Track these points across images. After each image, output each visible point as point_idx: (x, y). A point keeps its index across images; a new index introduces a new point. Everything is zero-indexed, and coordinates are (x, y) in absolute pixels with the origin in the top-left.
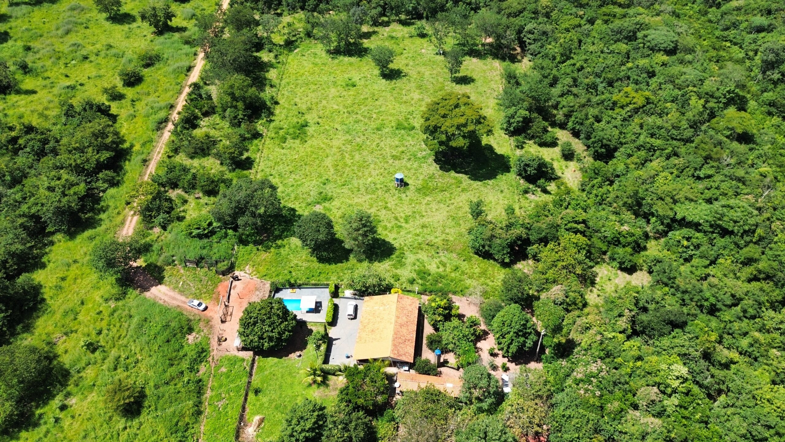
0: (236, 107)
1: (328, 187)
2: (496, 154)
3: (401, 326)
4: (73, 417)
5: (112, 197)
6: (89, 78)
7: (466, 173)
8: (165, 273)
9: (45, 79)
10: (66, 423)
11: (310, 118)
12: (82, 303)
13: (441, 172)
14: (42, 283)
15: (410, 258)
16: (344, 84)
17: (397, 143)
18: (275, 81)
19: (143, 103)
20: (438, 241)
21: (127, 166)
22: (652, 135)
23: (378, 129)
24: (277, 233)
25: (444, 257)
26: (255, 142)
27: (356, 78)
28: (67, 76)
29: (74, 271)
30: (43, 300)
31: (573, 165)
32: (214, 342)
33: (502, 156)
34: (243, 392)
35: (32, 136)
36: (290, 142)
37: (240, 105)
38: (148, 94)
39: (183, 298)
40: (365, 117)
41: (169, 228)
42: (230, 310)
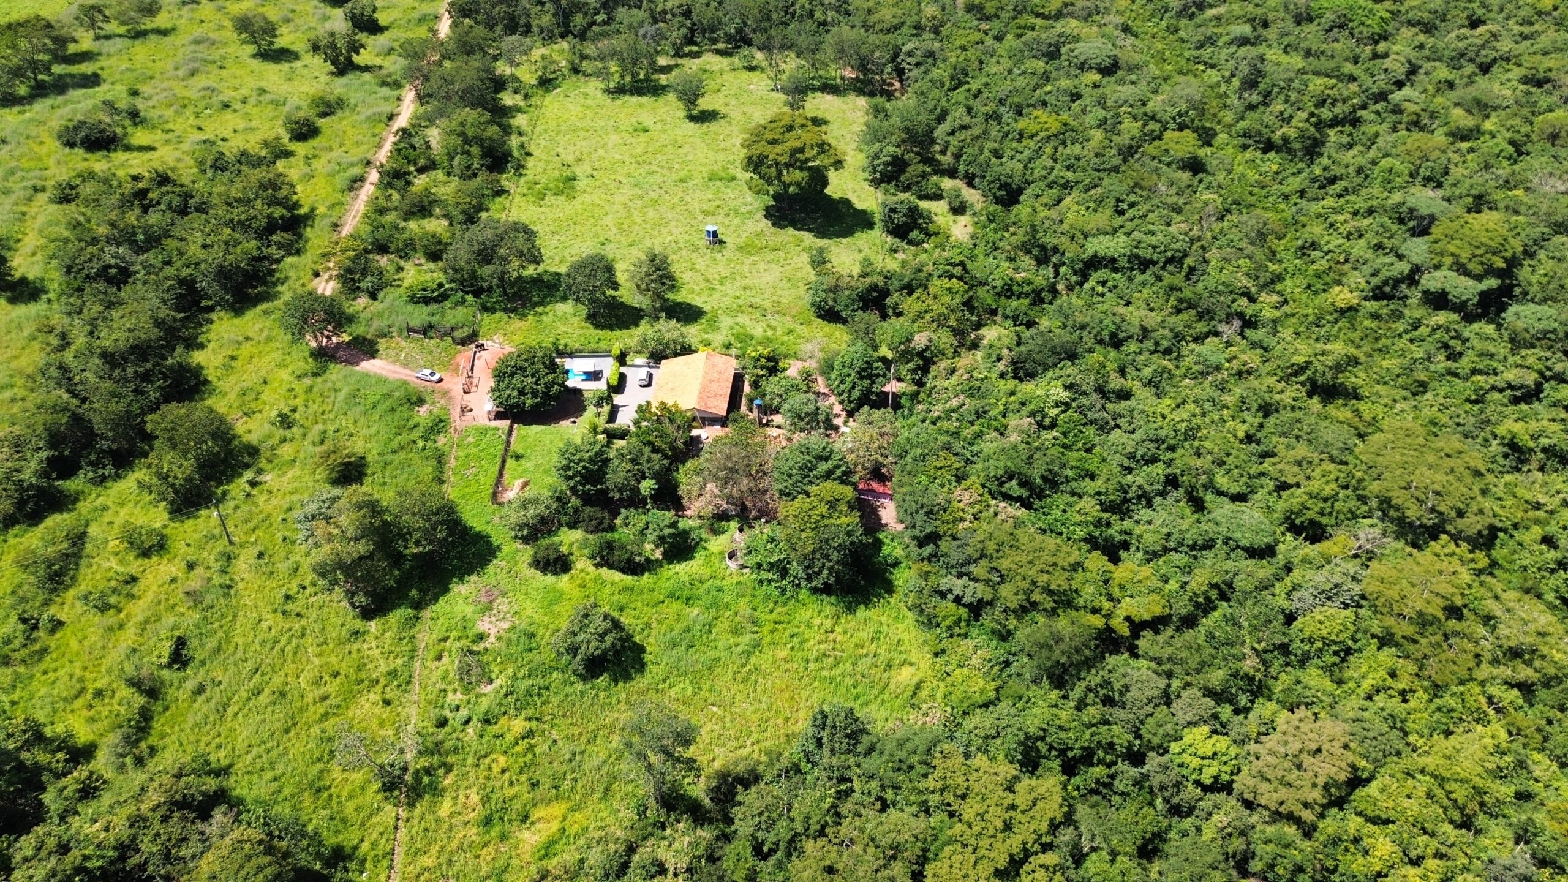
0: (468, 153)
1: (608, 247)
2: (855, 209)
3: (711, 381)
4: (270, 492)
5: (292, 266)
6: (235, 131)
7: (809, 230)
8: (379, 346)
9: (168, 131)
10: (261, 499)
11: (578, 170)
12: (265, 382)
13: (774, 229)
14: (203, 364)
15: (726, 322)
16: (631, 129)
17: (710, 196)
18: (525, 128)
19: (323, 161)
20: (767, 304)
21: (308, 232)
22: (1068, 168)
23: (681, 181)
24: (536, 299)
25: (772, 320)
26: (498, 199)
27: (648, 122)
28: (200, 129)
29: (247, 349)
30: (206, 382)
31: (963, 220)
32: (456, 413)
33: (864, 212)
34: (498, 460)
35: (169, 188)
36: (550, 199)
37: (475, 150)
38: (331, 149)
39: (408, 372)
40: (662, 167)
41: (381, 295)
42: (475, 381)
